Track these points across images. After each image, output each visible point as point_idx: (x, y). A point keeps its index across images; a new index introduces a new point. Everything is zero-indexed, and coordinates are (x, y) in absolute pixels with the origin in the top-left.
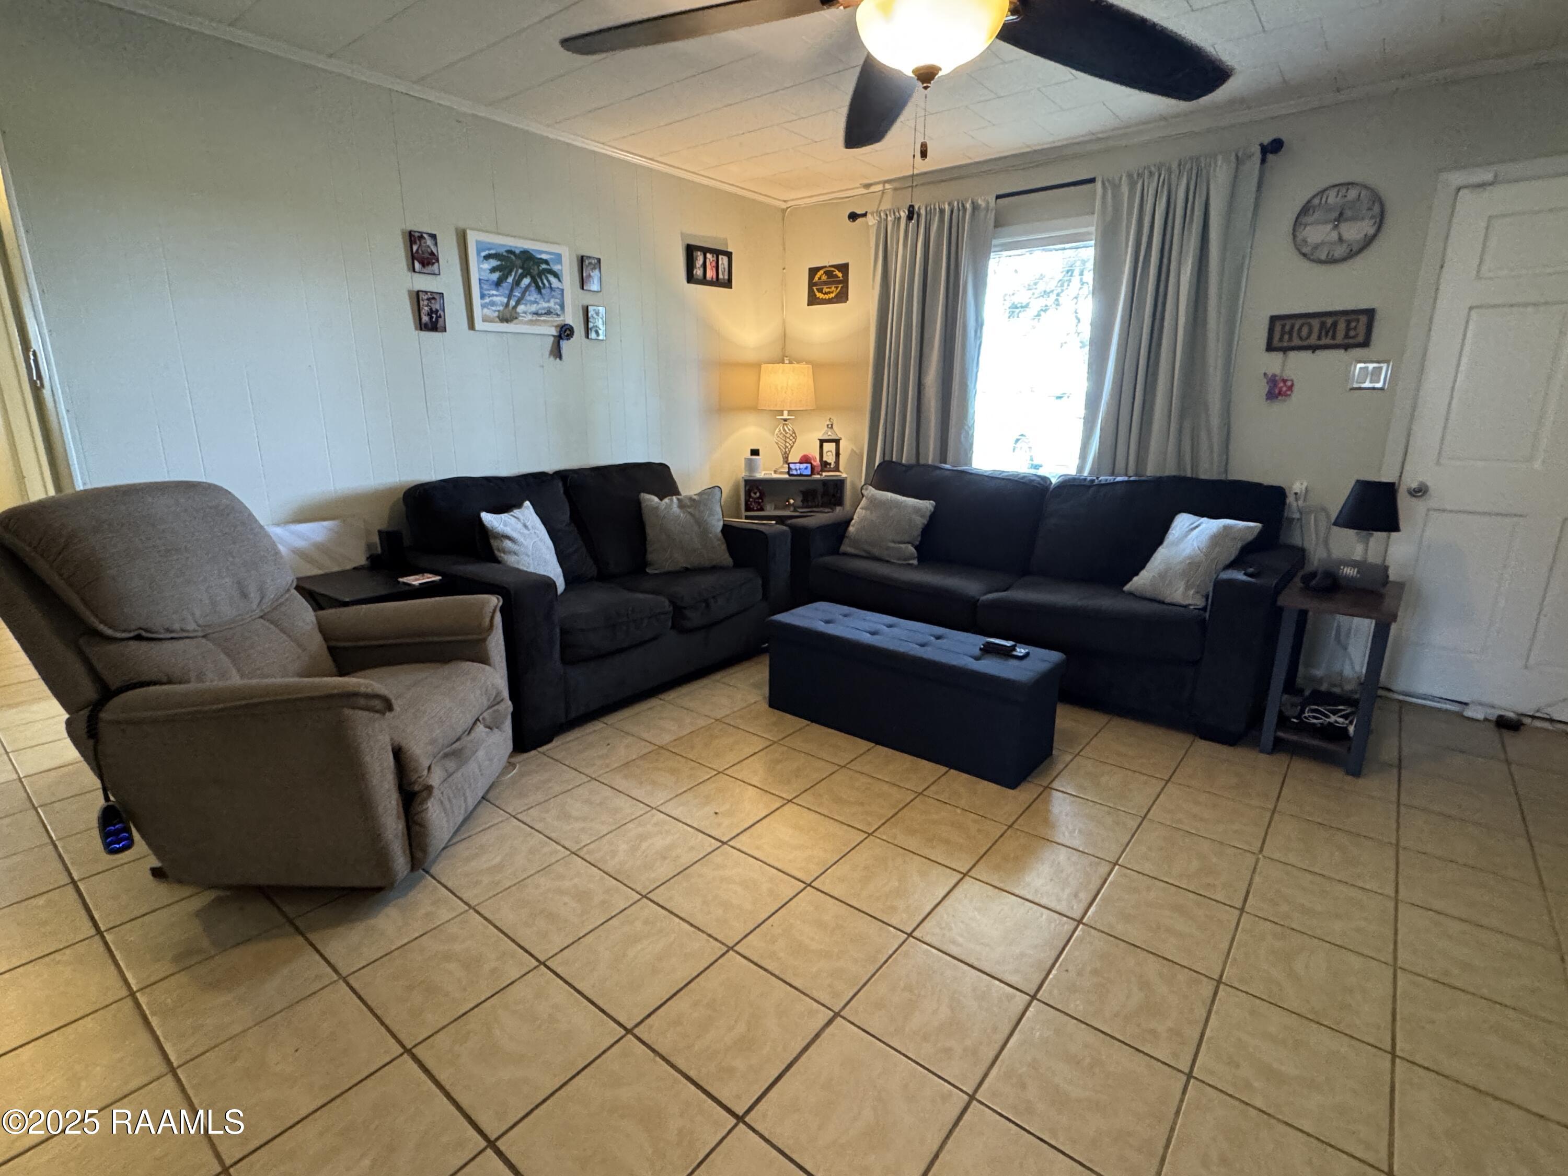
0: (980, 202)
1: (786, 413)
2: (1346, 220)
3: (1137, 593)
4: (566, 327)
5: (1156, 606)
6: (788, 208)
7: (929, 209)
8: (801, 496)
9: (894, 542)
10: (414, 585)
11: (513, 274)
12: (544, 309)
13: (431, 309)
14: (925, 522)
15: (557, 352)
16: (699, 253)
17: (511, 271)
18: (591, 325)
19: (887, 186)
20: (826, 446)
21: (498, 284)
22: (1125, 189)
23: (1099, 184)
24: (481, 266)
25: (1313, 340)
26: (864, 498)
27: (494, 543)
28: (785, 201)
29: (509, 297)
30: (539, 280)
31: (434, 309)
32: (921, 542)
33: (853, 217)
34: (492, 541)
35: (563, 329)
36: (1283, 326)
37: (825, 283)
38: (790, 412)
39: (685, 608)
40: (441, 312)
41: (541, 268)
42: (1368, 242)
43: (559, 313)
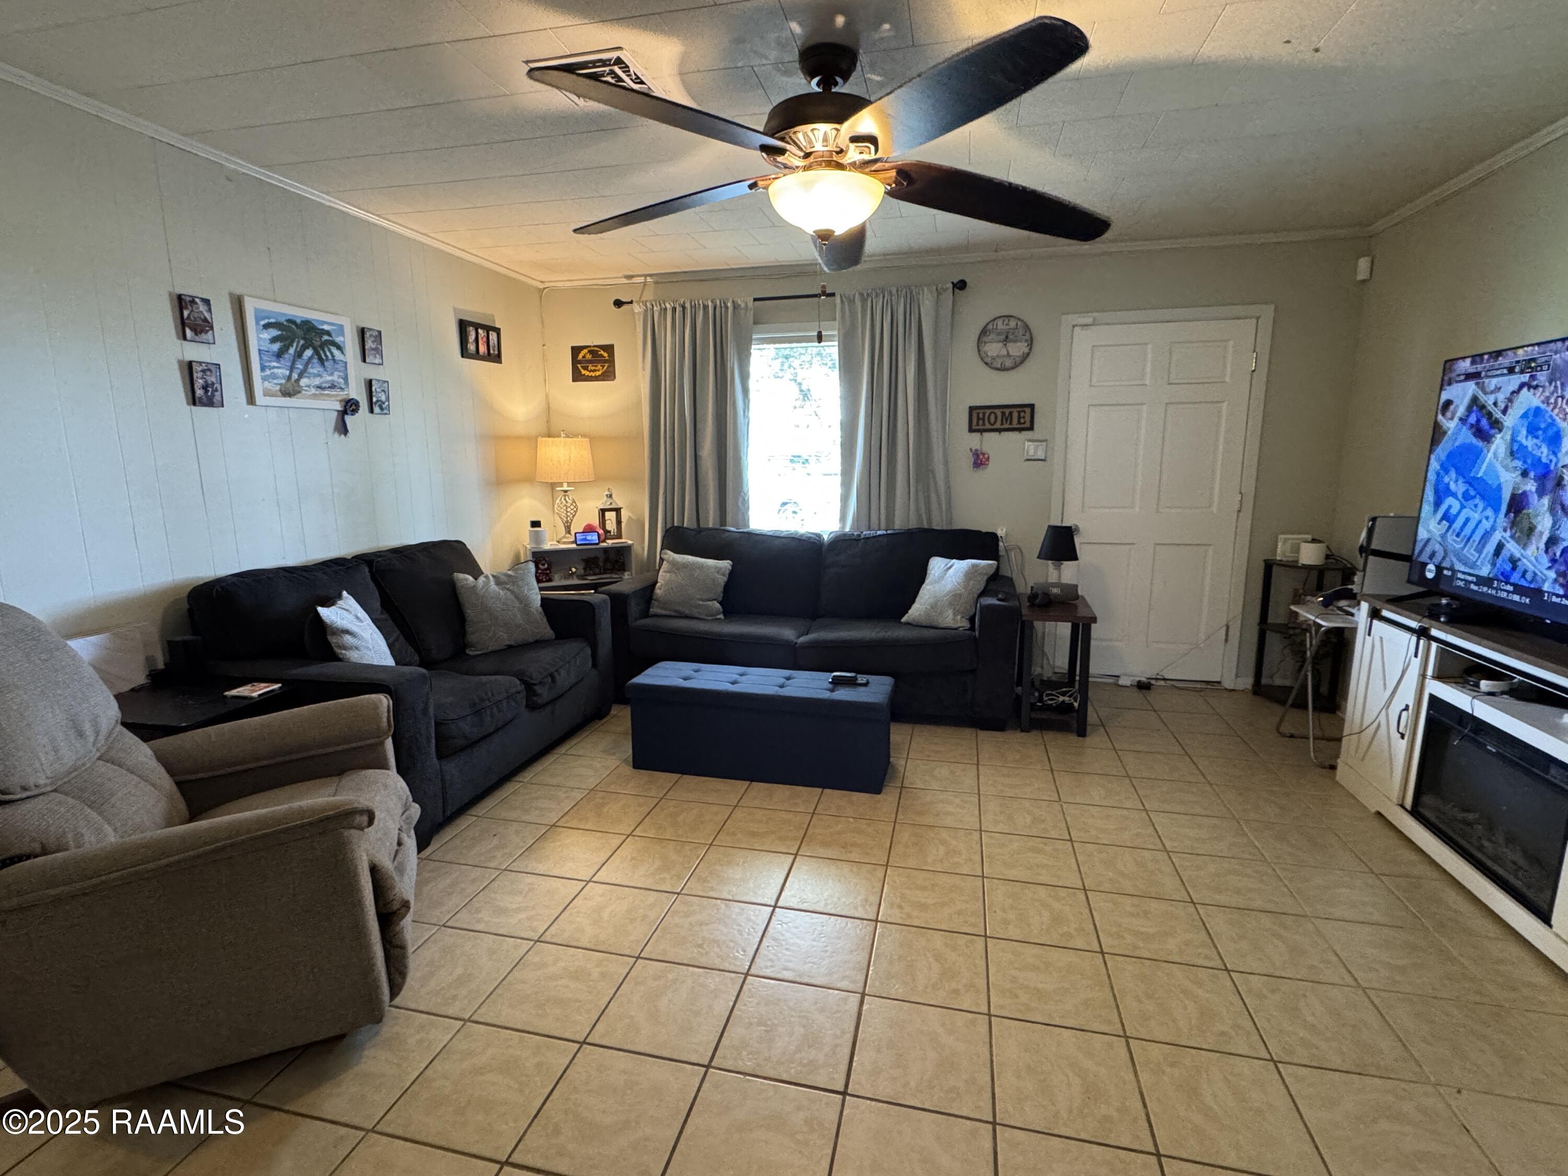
0: (739, 302)
1: (565, 484)
2: (1010, 342)
3: (915, 623)
4: (352, 401)
5: (932, 631)
6: (544, 288)
7: (693, 303)
8: (584, 564)
9: (702, 600)
10: (252, 698)
11: (295, 344)
12: (327, 382)
13: (206, 382)
14: (726, 579)
15: (342, 429)
16: (471, 328)
17: (293, 342)
18: (374, 399)
19: (649, 279)
20: (608, 514)
21: (279, 355)
22: (858, 304)
23: (838, 299)
24: (261, 336)
25: (998, 425)
26: (665, 562)
27: (333, 640)
28: (542, 282)
29: (291, 371)
30: (321, 352)
31: (210, 382)
32: (724, 597)
33: (618, 303)
34: (329, 637)
35: (349, 405)
36: (978, 414)
37: (590, 362)
38: (569, 484)
39: (535, 684)
40: (217, 386)
41: (323, 339)
42: (1025, 357)
43: (343, 387)
